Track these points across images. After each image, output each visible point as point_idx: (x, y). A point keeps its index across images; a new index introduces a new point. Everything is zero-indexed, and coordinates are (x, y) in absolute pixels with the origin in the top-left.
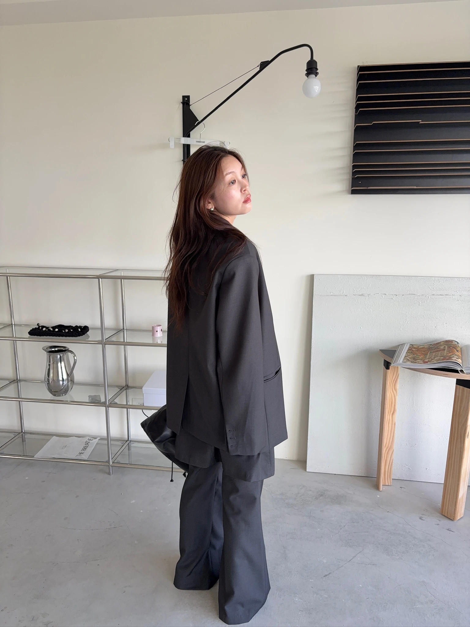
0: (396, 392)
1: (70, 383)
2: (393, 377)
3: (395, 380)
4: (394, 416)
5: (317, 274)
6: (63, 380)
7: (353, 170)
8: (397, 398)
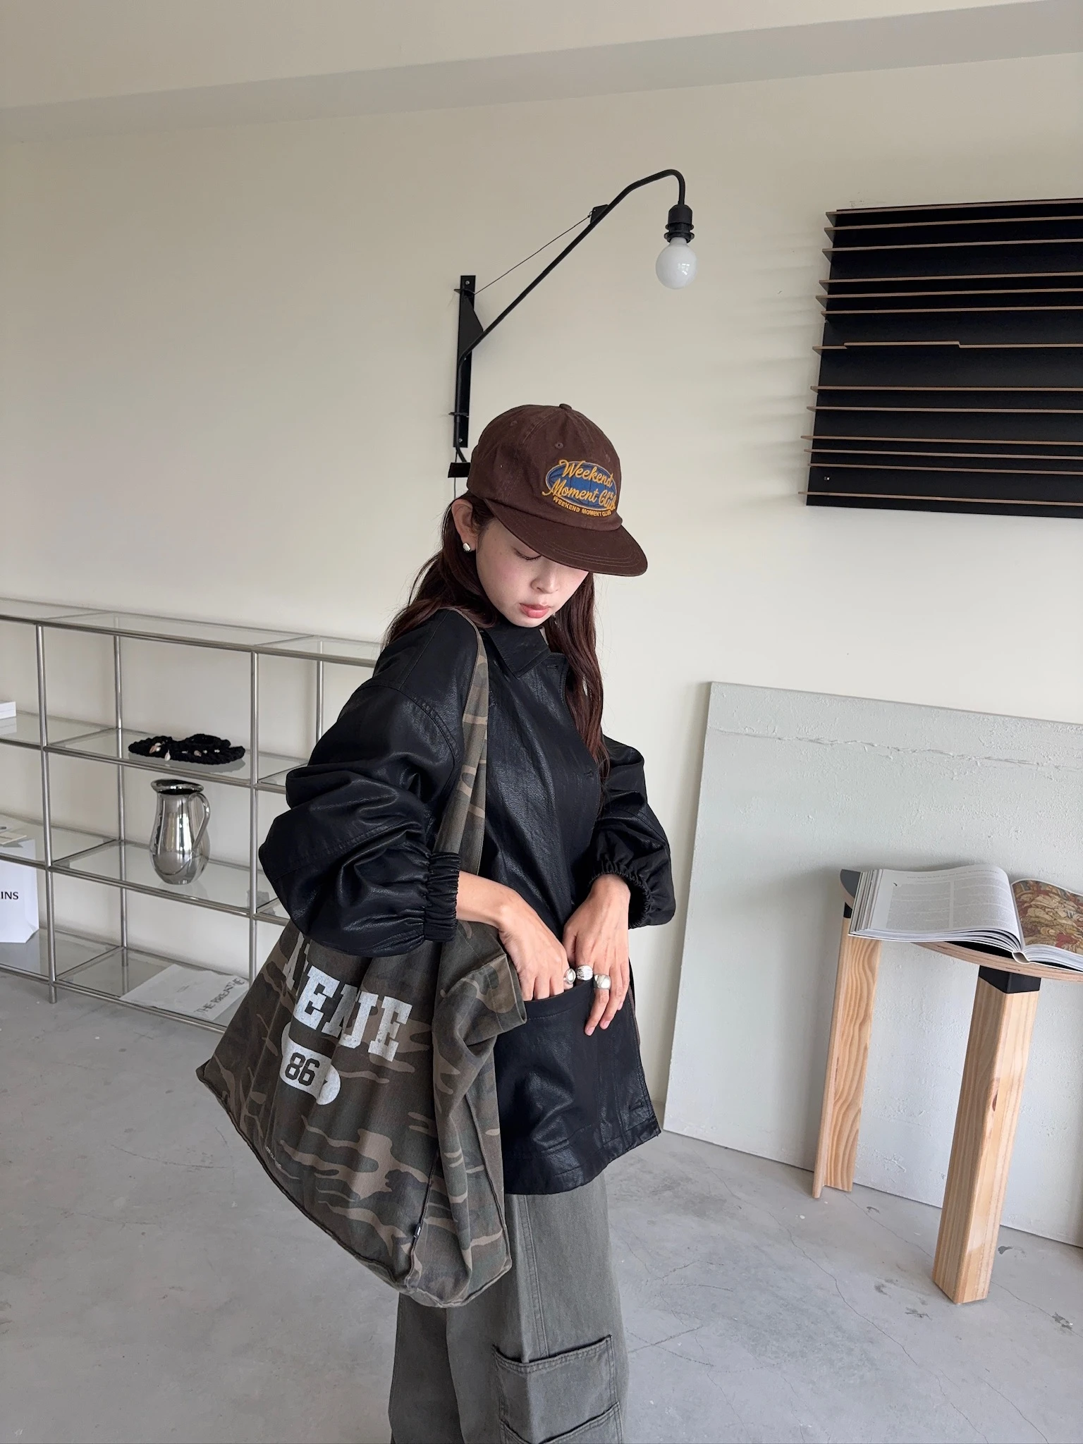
0: (874, 975)
1: (197, 859)
3: (872, 945)
4: (864, 1029)
5: (719, 683)
6: (183, 852)
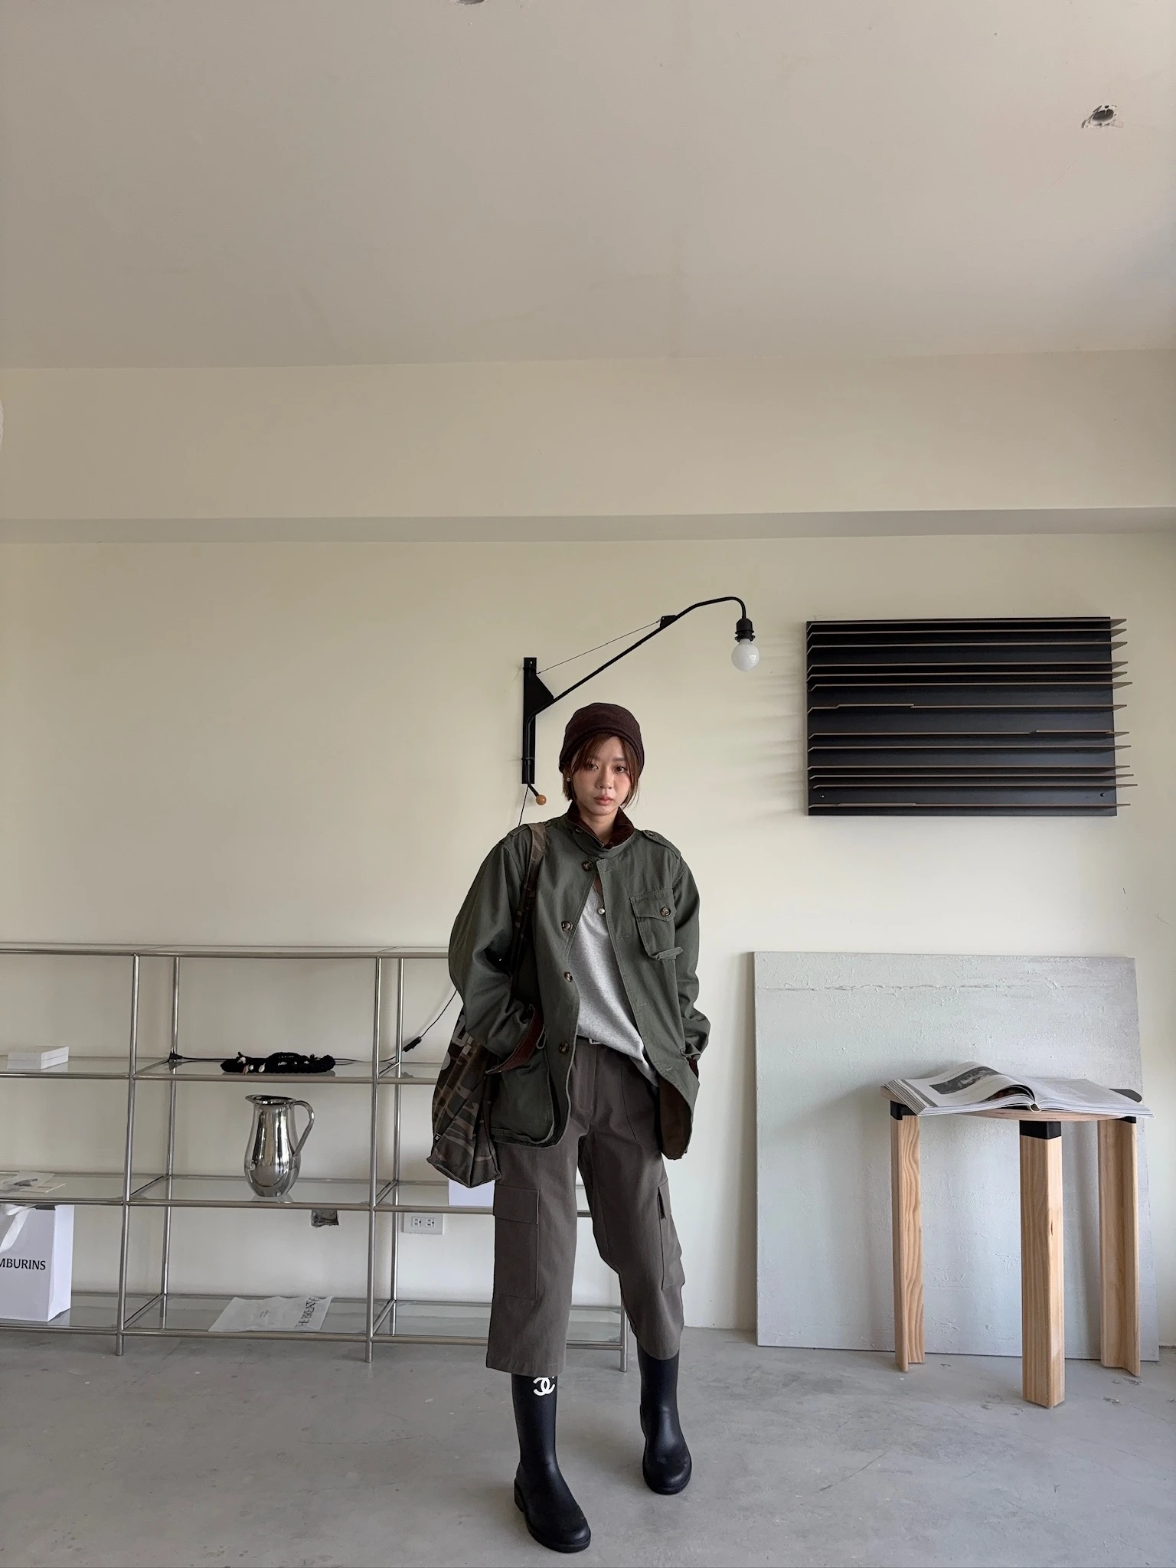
0: (918, 1168)
2: (909, 1137)
3: (914, 1142)
4: (916, 1213)
5: (761, 951)
6: (280, 1164)
7: (810, 776)
8: (919, 1177)
